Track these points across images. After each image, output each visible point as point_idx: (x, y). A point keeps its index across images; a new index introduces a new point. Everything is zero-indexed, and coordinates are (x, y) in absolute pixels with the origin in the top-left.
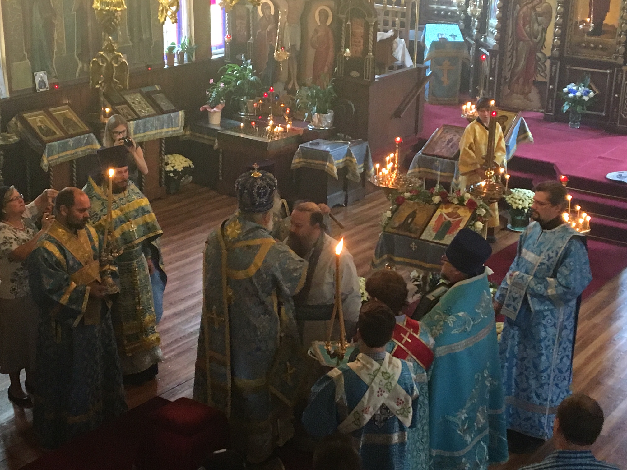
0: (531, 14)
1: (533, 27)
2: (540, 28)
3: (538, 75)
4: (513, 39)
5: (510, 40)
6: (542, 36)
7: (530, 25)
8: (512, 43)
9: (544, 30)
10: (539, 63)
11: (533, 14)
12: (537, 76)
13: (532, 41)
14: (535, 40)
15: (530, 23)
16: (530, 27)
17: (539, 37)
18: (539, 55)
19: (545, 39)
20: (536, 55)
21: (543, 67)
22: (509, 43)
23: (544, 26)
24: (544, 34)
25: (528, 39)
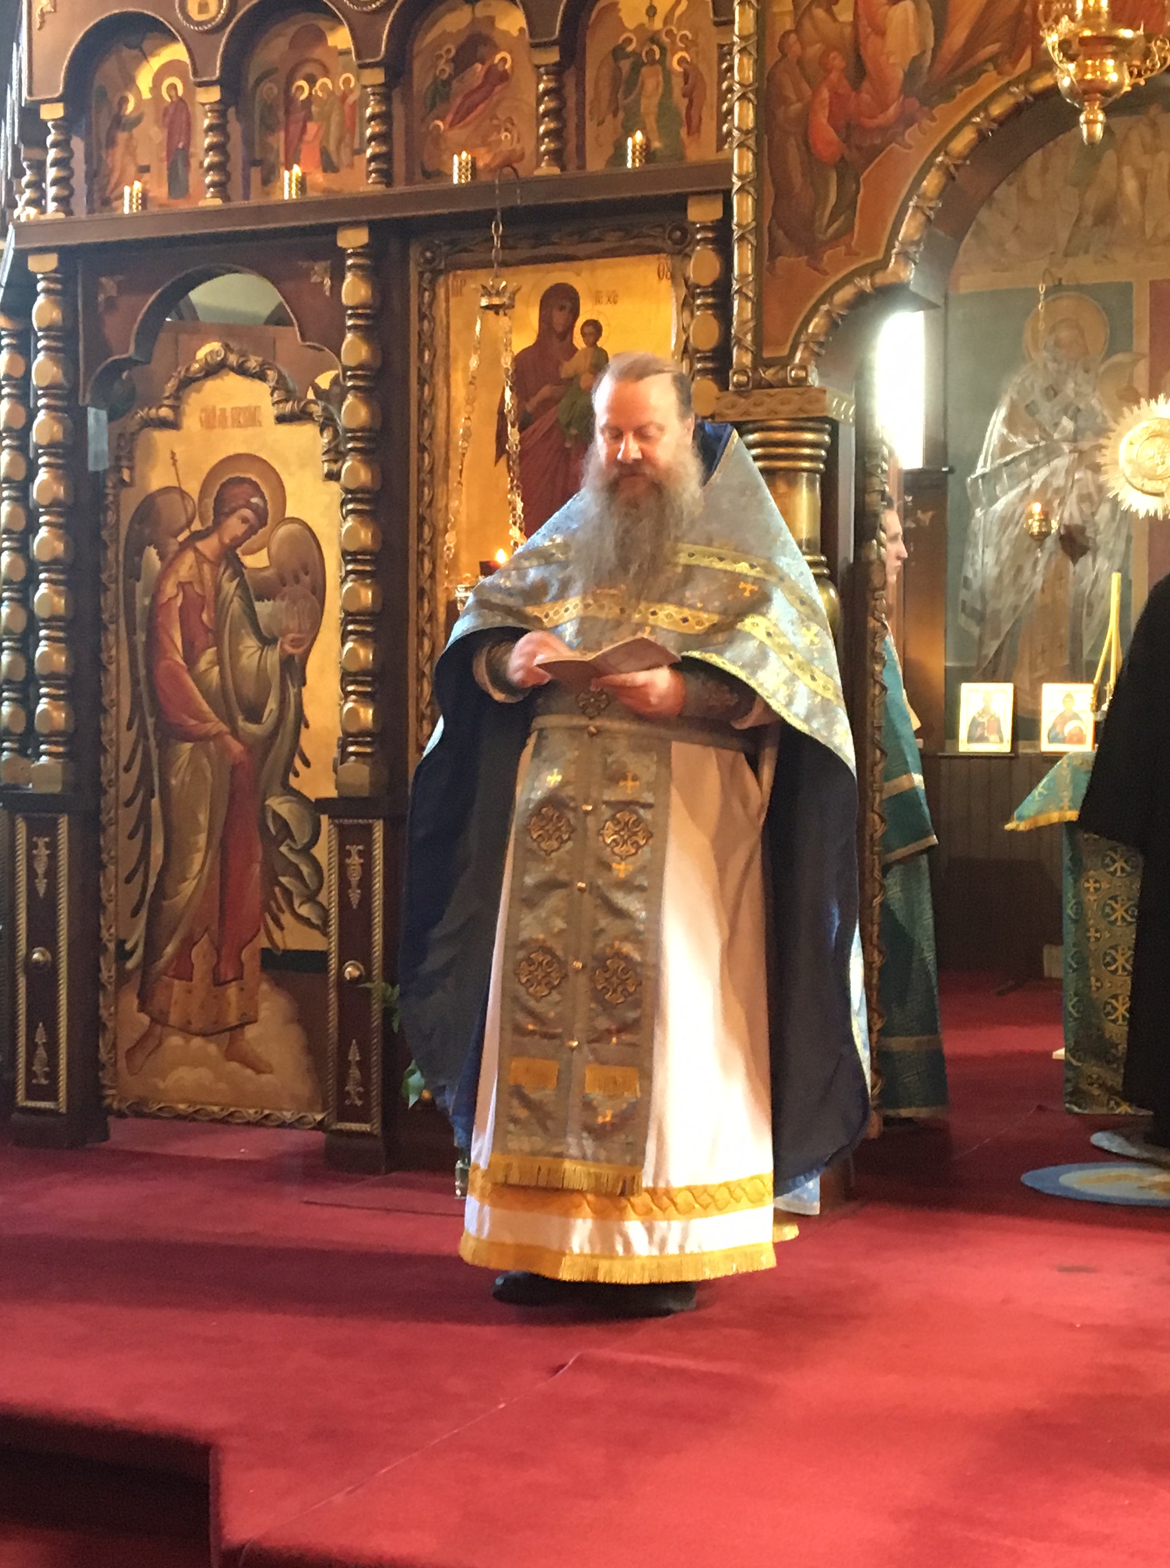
0: (218, 589)
1: (235, 655)
2: (273, 657)
3: (286, 918)
4: (143, 734)
5: (128, 738)
6: (283, 702)
7: (219, 653)
8: (139, 756)
9: (294, 670)
10: (283, 849)
11: (230, 587)
12: (281, 928)
13: (235, 732)
14: (253, 728)
15: (218, 643)
16: (219, 661)
17: (272, 705)
18: (280, 805)
19: (301, 720)
20: (263, 809)
21: (305, 870)
22: (123, 761)
23: (290, 650)
24: (292, 691)
25: (216, 725)
